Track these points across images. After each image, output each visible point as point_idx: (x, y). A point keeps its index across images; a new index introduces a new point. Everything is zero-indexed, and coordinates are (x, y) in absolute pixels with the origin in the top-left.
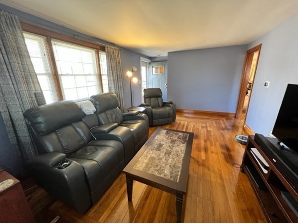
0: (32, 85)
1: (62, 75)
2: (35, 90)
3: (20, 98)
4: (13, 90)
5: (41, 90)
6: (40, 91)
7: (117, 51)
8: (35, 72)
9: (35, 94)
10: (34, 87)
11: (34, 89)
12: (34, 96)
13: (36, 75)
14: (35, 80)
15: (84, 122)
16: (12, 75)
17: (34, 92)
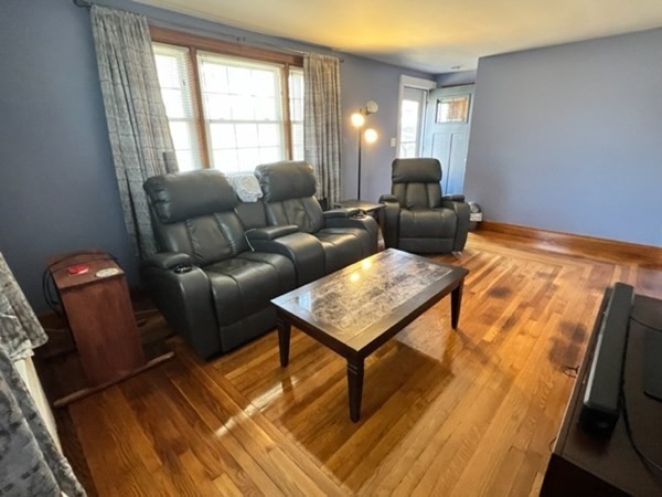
0: (161, 139)
1: (211, 121)
2: (166, 148)
3: (142, 160)
4: (134, 145)
5: (173, 147)
6: (171, 150)
7: (333, 64)
8: (166, 117)
9: (164, 154)
10: (164, 141)
11: (162, 145)
12: (162, 158)
13: (167, 120)
14: (165, 130)
15: (237, 216)
16: (133, 120)
17: (164, 151)
